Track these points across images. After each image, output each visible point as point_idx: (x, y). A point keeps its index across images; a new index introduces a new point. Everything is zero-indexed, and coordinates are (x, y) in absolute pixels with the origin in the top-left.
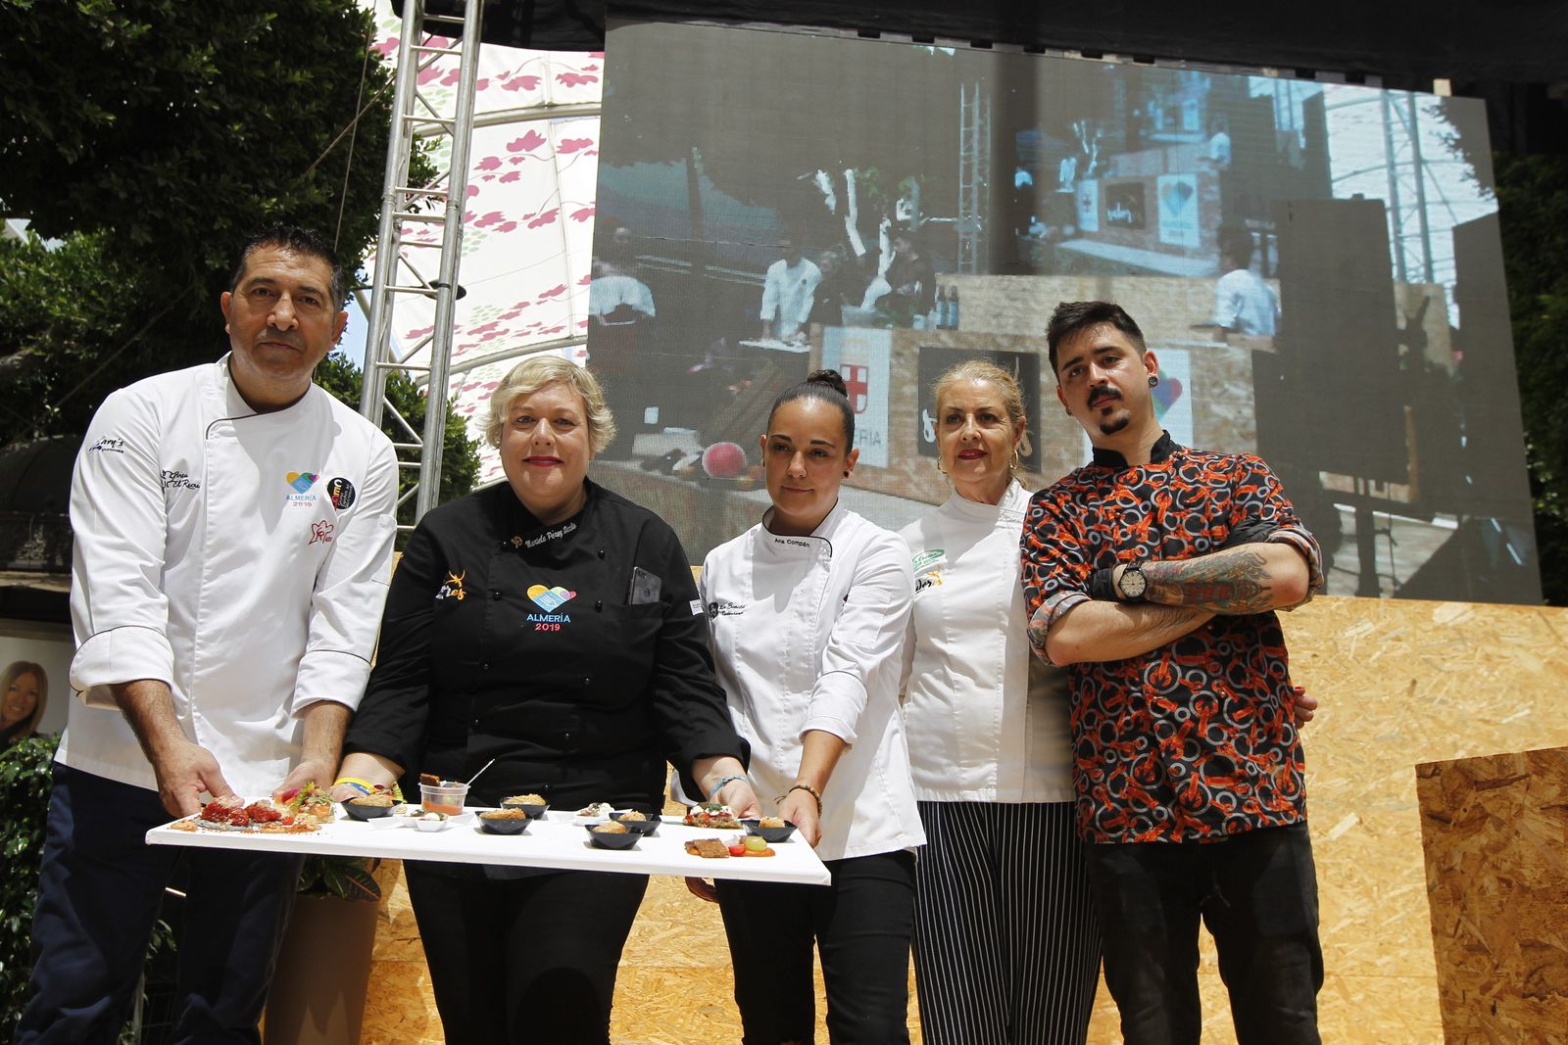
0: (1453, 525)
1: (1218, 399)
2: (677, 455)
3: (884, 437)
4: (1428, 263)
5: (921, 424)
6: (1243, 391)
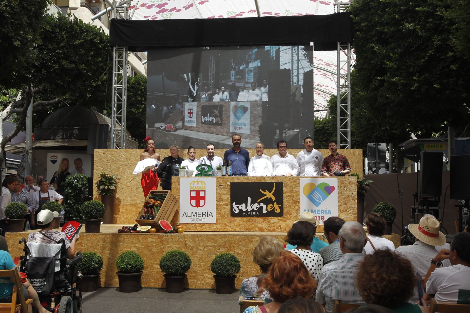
0: (298, 130)
1: (255, 110)
2: (162, 127)
3: (195, 122)
4: (298, 80)
5: (202, 119)
6: (260, 108)
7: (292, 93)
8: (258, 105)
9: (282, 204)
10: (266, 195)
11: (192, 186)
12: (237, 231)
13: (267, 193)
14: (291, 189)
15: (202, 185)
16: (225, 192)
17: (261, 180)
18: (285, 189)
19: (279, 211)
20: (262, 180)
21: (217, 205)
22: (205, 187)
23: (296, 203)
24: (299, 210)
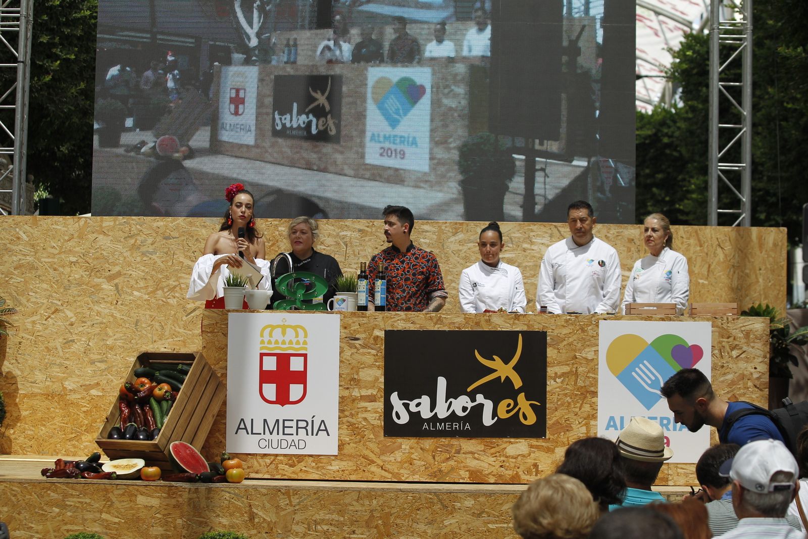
0: (585, 164)
1: (446, 96)
2: (143, 143)
3: (253, 128)
4: (587, 2)
5: (274, 119)
6: (461, 90)
7: (565, 43)
8: (459, 78)
9: (543, 401)
10: (493, 371)
11: (266, 338)
12: (403, 479)
13: (496, 363)
14: (572, 354)
15: (297, 336)
16: (369, 359)
17: (478, 324)
18: (551, 353)
19: (532, 419)
20: (483, 323)
21: (342, 400)
22: (305, 343)
23: (585, 397)
24: (594, 417)
